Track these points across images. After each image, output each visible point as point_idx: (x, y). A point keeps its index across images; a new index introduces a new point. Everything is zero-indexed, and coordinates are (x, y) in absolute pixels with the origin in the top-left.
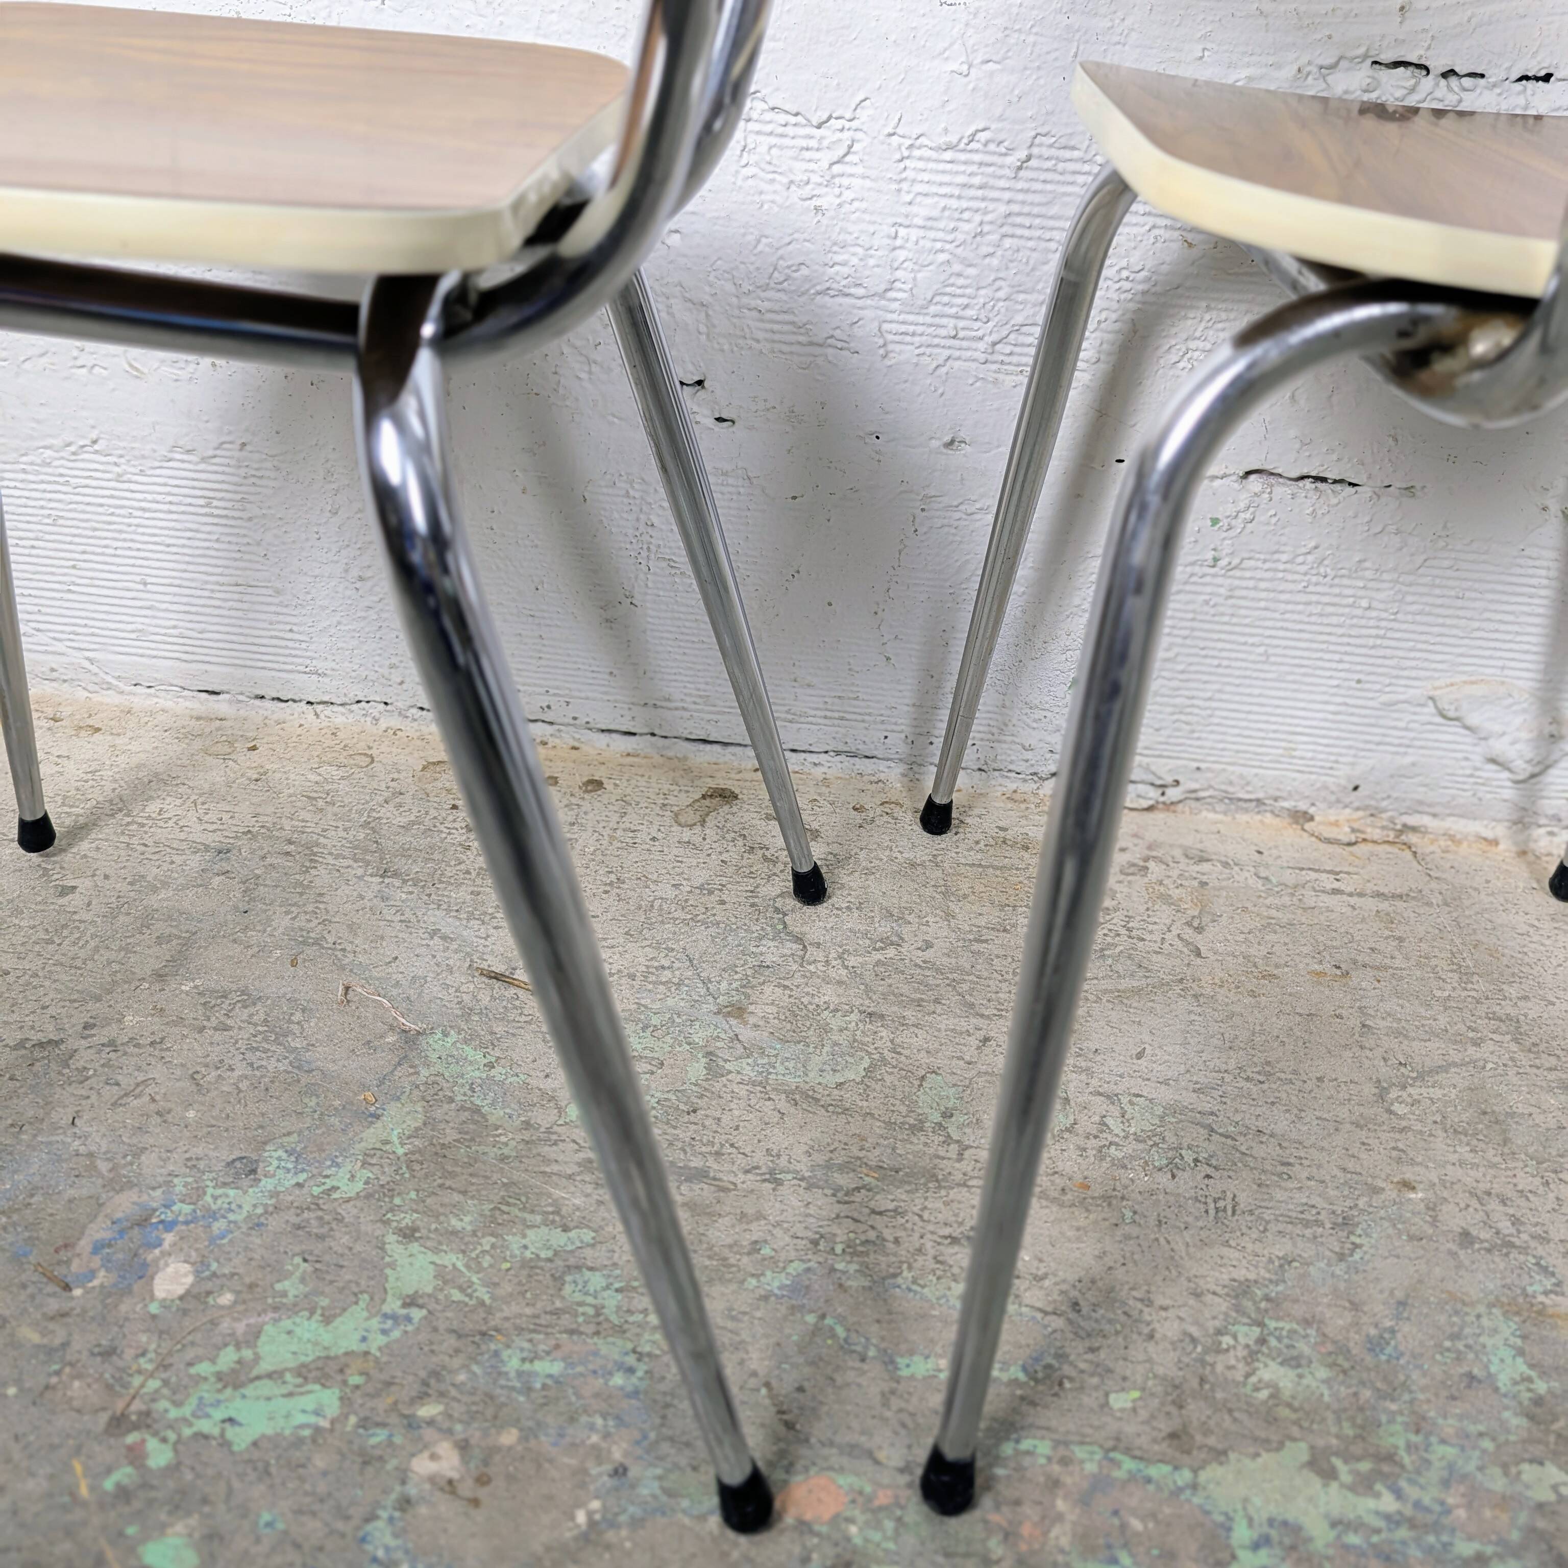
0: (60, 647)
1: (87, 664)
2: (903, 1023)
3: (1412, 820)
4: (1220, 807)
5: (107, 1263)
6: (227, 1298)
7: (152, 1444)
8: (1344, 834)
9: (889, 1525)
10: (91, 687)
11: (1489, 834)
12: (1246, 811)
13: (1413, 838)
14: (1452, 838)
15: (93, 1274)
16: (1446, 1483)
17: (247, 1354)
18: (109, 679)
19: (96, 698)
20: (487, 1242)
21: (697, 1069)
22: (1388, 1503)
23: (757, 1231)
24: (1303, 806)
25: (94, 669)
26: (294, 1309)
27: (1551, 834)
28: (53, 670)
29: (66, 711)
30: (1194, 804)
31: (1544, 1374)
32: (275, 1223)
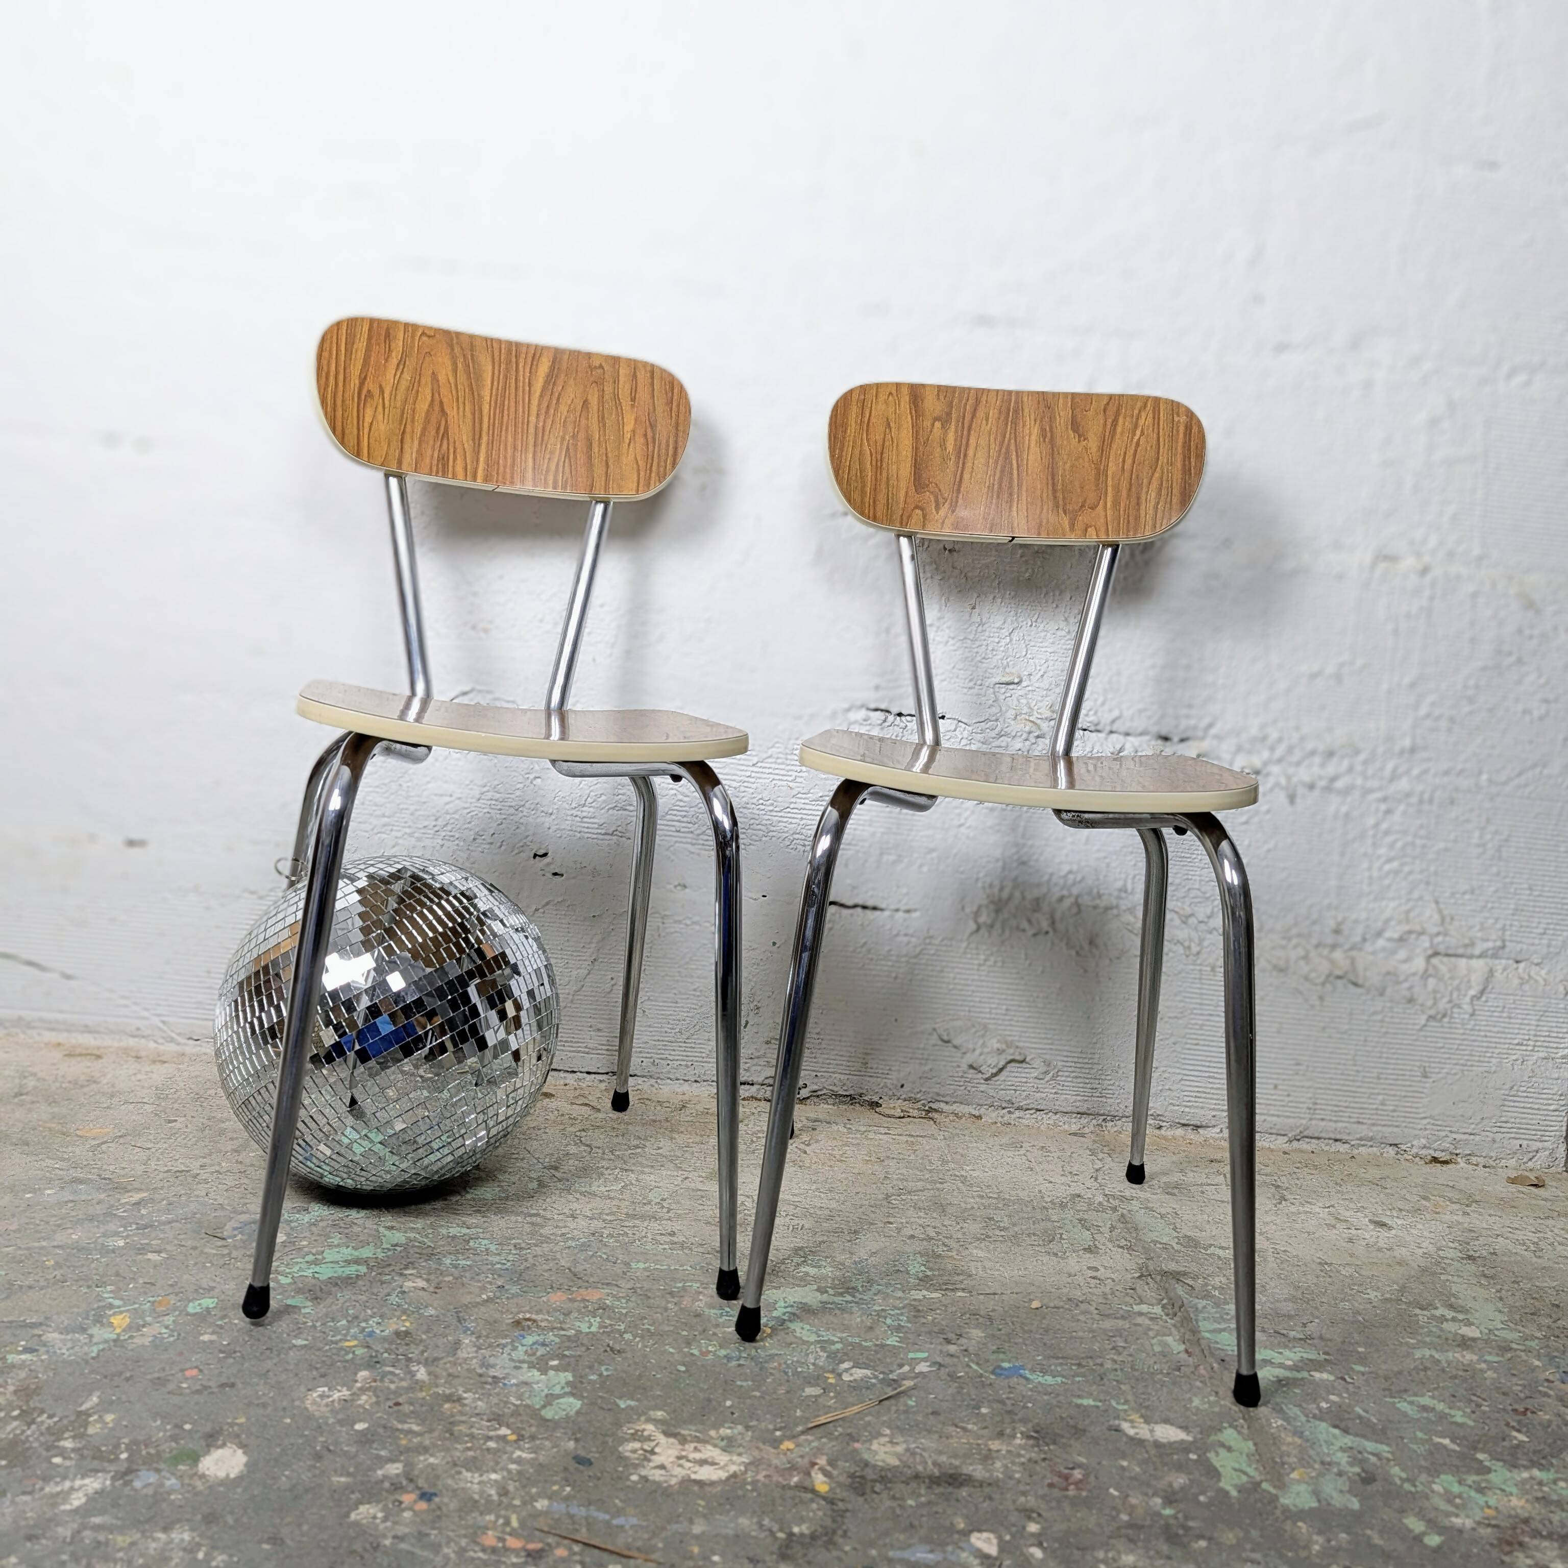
0: (146, 1014)
1: (161, 1025)
2: (643, 1172)
3: (934, 1106)
4: (830, 1101)
5: (240, 1233)
6: (305, 1243)
7: (280, 1277)
8: (898, 1113)
9: (624, 1301)
10: (161, 1041)
11: (977, 1113)
12: (845, 1103)
13: (936, 1115)
14: (956, 1115)
15: (235, 1236)
16: (875, 1294)
17: (320, 1257)
18: (173, 1035)
19: (162, 1048)
20: (430, 1231)
21: (535, 1185)
22: (849, 1298)
23: (564, 1231)
24: (875, 1099)
25: (165, 1028)
26: (338, 1246)
27: (1010, 1112)
28: (138, 1029)
29: (143, 1054)
30: (816, 1100)
31: (931, 1269)
32: (321, 1224)
